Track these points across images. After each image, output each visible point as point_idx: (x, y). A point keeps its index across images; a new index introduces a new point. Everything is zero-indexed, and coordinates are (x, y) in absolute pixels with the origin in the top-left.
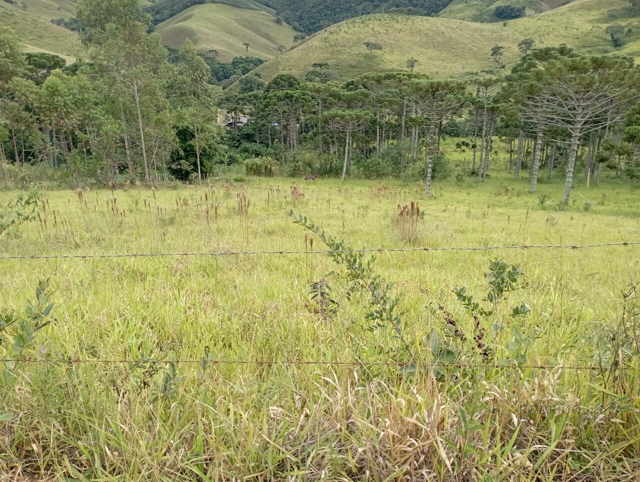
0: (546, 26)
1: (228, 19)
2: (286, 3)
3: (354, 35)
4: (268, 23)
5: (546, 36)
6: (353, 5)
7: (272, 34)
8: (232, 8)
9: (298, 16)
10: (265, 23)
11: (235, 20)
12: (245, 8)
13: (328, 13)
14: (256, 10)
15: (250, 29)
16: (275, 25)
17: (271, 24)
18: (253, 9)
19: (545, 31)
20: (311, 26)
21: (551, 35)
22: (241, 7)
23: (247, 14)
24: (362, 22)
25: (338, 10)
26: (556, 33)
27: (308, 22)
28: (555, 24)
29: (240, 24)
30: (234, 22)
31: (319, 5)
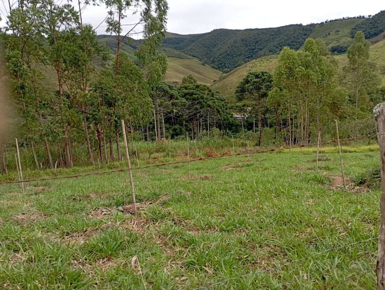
0: (374, 55)
1: (177, 65)
2: (204, 54)
3: (266, 67)
4: (198, 66)
5: (377, 60)
6: (243, 52)
7: (201, 71)
8: (178, 59)
9: (211, 61)
10: (196, 65)
11: (180, 65)
12: (185, 59)
13: (229, 57)
14: (191, 59)
15: (188, 69)
16: (202, 66)
17: (200, 66)
18: (189, 59)
19: (375, 57)
20: (219, 66)
21: (380, 59)
22: (183, 58)
23: (187, 62)
24: (267, 60)
25: (234, 55)
26: (382, 58)
27: (218, 64)
28: (380, 53)
29: (183, 67)
30: (180, 66)
31: (223, 54)
